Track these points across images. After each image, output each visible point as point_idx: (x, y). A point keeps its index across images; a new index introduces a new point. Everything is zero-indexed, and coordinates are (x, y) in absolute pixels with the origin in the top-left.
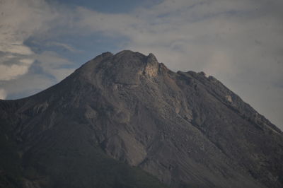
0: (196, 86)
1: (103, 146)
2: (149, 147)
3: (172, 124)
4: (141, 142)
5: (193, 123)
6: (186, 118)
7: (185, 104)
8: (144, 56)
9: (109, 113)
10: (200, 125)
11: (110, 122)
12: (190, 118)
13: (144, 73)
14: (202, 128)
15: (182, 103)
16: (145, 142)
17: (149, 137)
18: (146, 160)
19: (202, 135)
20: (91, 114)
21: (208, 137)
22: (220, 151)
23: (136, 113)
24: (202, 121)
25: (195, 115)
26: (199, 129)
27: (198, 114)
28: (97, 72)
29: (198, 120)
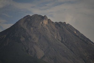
0: (62, 27)
1: (27, 51)
2: (45, 51)
3: (54, 42)
4: (42, 49)
5: (62, 42)
6: (59, 40)
7: (59, 34)
8: (42, 16)
9: (29, 39)
10: (64, 42)
11: (30, 42)
12: (60, 40)
13: (43, 23)
14: (65, 44)
15: (57, 34)
16: (43, 49)
17: (45, 48)
18: (44, 56)
19: (65, 46)
20: (23, 39)
21: (67, 47)
22: (72, 52)
23: (40, 38)
24: (65, 40)
25: (62, 39)
26: (64, 44)
27: (64, 38)
28: (25, 23)
29: (63, 40)
